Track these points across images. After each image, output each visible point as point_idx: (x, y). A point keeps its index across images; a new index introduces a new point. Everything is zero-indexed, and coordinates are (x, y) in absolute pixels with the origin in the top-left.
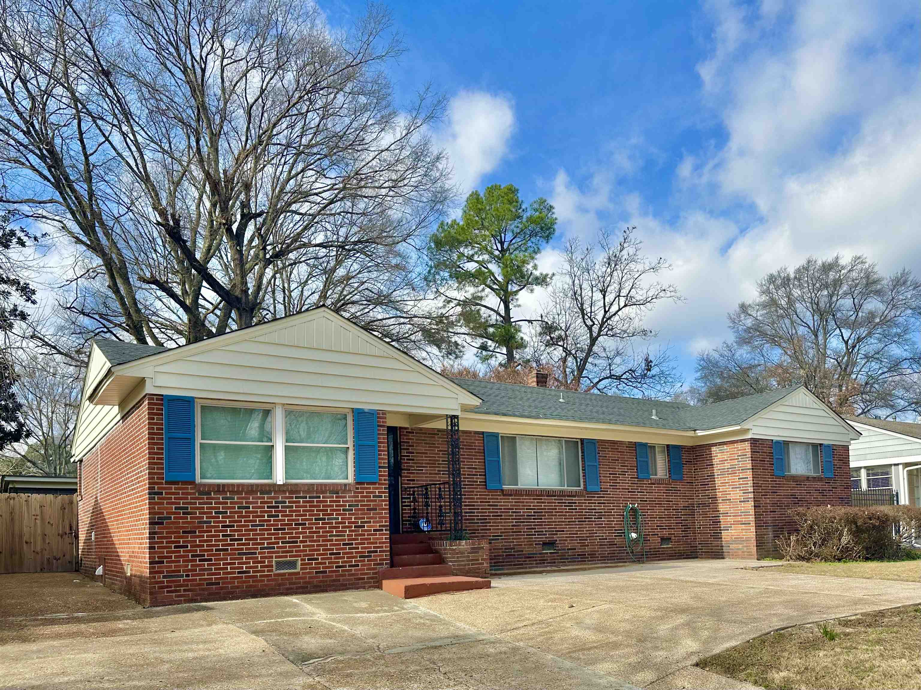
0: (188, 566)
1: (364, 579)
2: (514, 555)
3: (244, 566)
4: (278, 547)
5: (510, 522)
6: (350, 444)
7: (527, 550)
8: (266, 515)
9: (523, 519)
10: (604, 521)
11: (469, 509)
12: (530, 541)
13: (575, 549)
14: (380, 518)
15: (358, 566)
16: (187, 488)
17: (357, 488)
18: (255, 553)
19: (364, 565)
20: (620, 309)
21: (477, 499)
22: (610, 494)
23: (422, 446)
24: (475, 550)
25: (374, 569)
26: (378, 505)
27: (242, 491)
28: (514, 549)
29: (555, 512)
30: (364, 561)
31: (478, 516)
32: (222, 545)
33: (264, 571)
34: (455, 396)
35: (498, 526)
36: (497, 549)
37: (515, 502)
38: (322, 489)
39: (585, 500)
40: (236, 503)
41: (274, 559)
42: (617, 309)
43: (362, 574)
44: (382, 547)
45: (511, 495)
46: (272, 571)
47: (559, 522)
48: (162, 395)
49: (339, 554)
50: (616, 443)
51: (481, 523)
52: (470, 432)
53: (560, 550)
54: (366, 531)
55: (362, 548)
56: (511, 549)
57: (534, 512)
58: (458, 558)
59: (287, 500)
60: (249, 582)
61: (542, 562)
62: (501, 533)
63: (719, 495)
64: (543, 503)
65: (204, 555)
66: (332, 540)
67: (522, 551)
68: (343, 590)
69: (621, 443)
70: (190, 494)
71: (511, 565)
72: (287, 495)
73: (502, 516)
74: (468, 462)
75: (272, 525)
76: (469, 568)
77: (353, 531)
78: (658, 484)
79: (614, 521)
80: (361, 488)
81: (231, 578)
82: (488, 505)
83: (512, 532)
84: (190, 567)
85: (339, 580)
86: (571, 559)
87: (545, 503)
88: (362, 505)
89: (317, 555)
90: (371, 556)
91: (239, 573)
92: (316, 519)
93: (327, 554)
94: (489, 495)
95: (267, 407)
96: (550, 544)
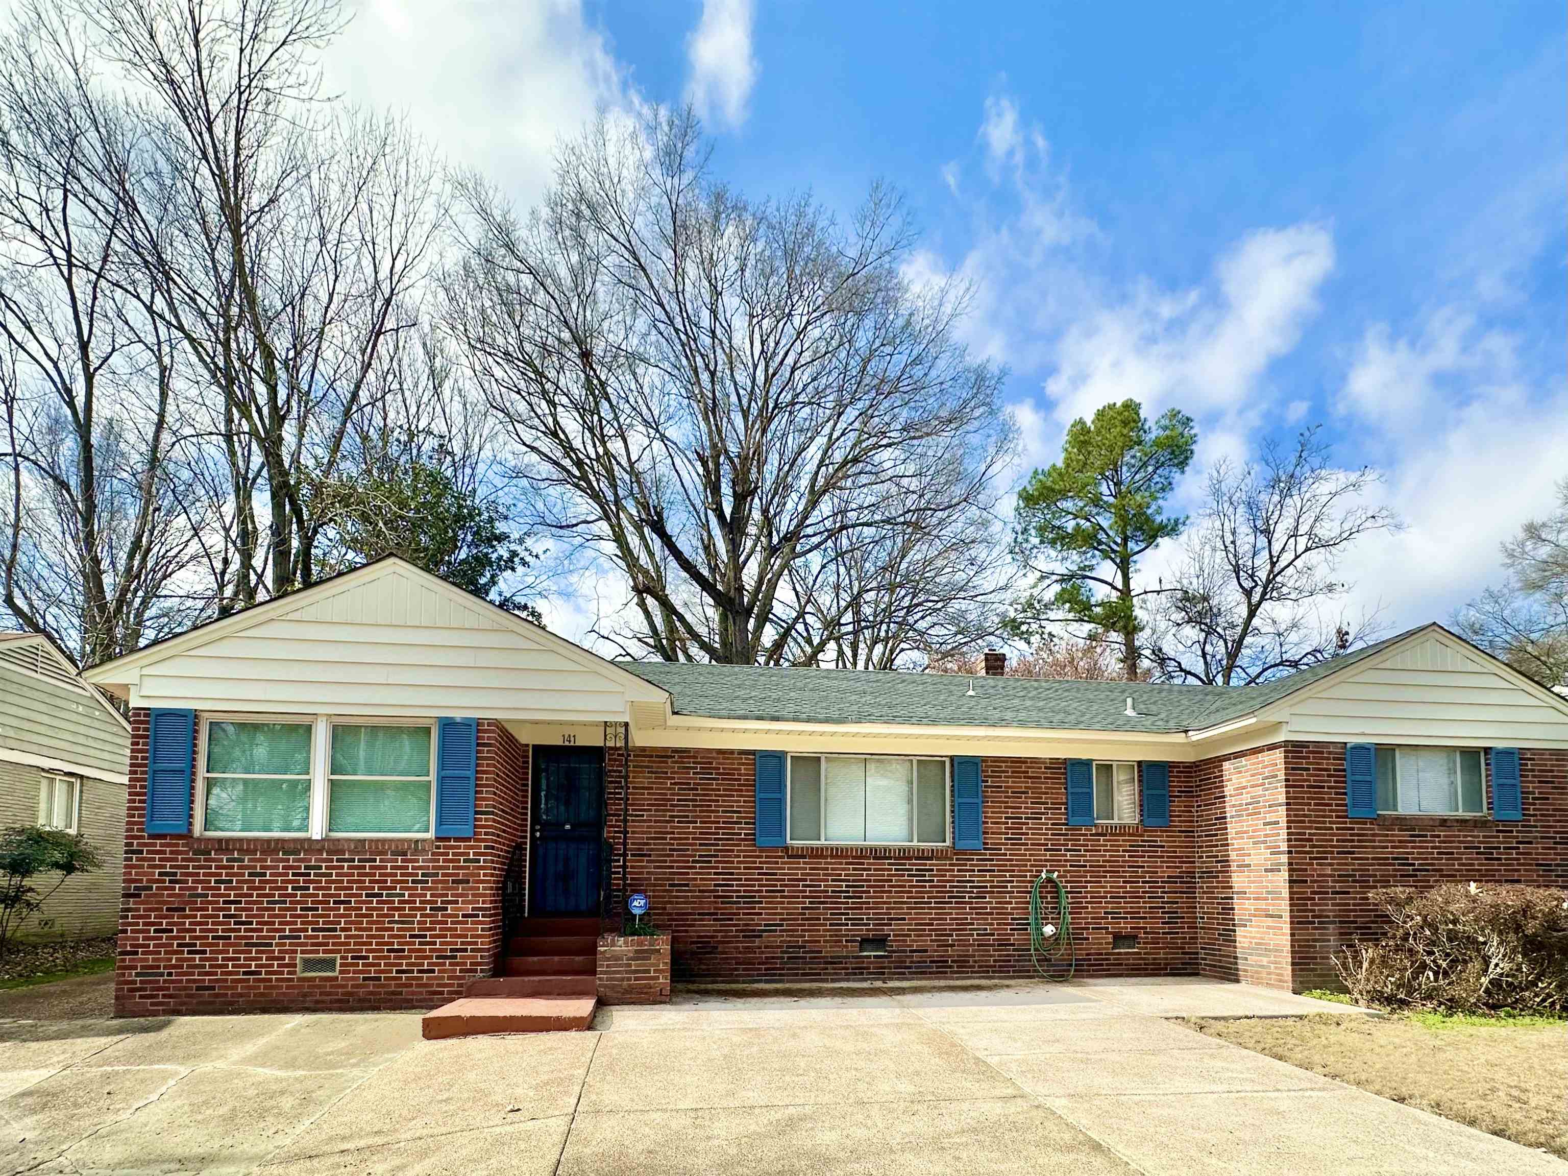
0: (171, 959)
1: (442, 993)
2: (805, 958)
3: (253, 963)
4: (306, 937)
5: (798, 903)
6: (433, 777)
7: (828, 950)
8: (290, 886)
9: (825, 897)
10: (991, 903)
11: (724, 880)
12: (837, 936)
13: (926, 951)
14: (473, 895)
15: (433, 971)
16: (177, 845)
17: (438, 847)
18: (271, 945)
19: (444, 971)
20: (1297, 557)
21: (738, 862)
22: (1005, 855)
23: (644, 777)
24: (640, 955)
25: (459, 978)
26: (473, 875)
27: (233, 850)
28: (804, 947)
29: (889, 886)
30: (444, 965)
31: (739, 891)
32: (223, 931)
33: (282, 973)
34: (621, 689)
35: (776, 908)
36: (772, 947)
37: (811, 869)
38: (379, 848)
39: (951, 865)
40: (247, 867)
41: (299, 955)
42: (1293, 557)
43: (439, 985)
44: (476, 943)
45: (804, 857)
46: (294, 973)
47: (895, 903)
48: (149, 709)
49: (403, 950)
50: (1026, 762)
51: (744, 903)
52: (732, 752)
53: (894, 952)
54: (450, 916)
55: (441, 943)
56: (800, 947)
57: (847, 886)
58: (608, 966)
59: (324, 865)
60: (259, 987)
61: (859, 971)
62: (781, 920)
63: (1233, 855)
64: (865, 870)
65: (195, 945)
66: (392, 929)
67: (821, 952)
68: (405, 1008)
69: (1035, 761)
70: (181, 853)
71: (797, 975)
72: (325, 856)
73: (783, 891)
74: (723, 801)
75: (298, 902)
76: (630, 985)
77: (427, 916)
78: (1111, 834)
79: (1011, 903)
80: (445, 847)
81: (233, 981)
82: (759, 874)
83: (802, 919)
84: (174, 962)
85: (401, 993)
86: (916, 967)
87: (870, 870)
88: (444, 875)
89: (367, 951)
90: (455, 957)
91: (245, 973)
92: (367, 895)
93: (382, 951)
94: (761, 857)
95: (306, 720)
96: (880, 942)
